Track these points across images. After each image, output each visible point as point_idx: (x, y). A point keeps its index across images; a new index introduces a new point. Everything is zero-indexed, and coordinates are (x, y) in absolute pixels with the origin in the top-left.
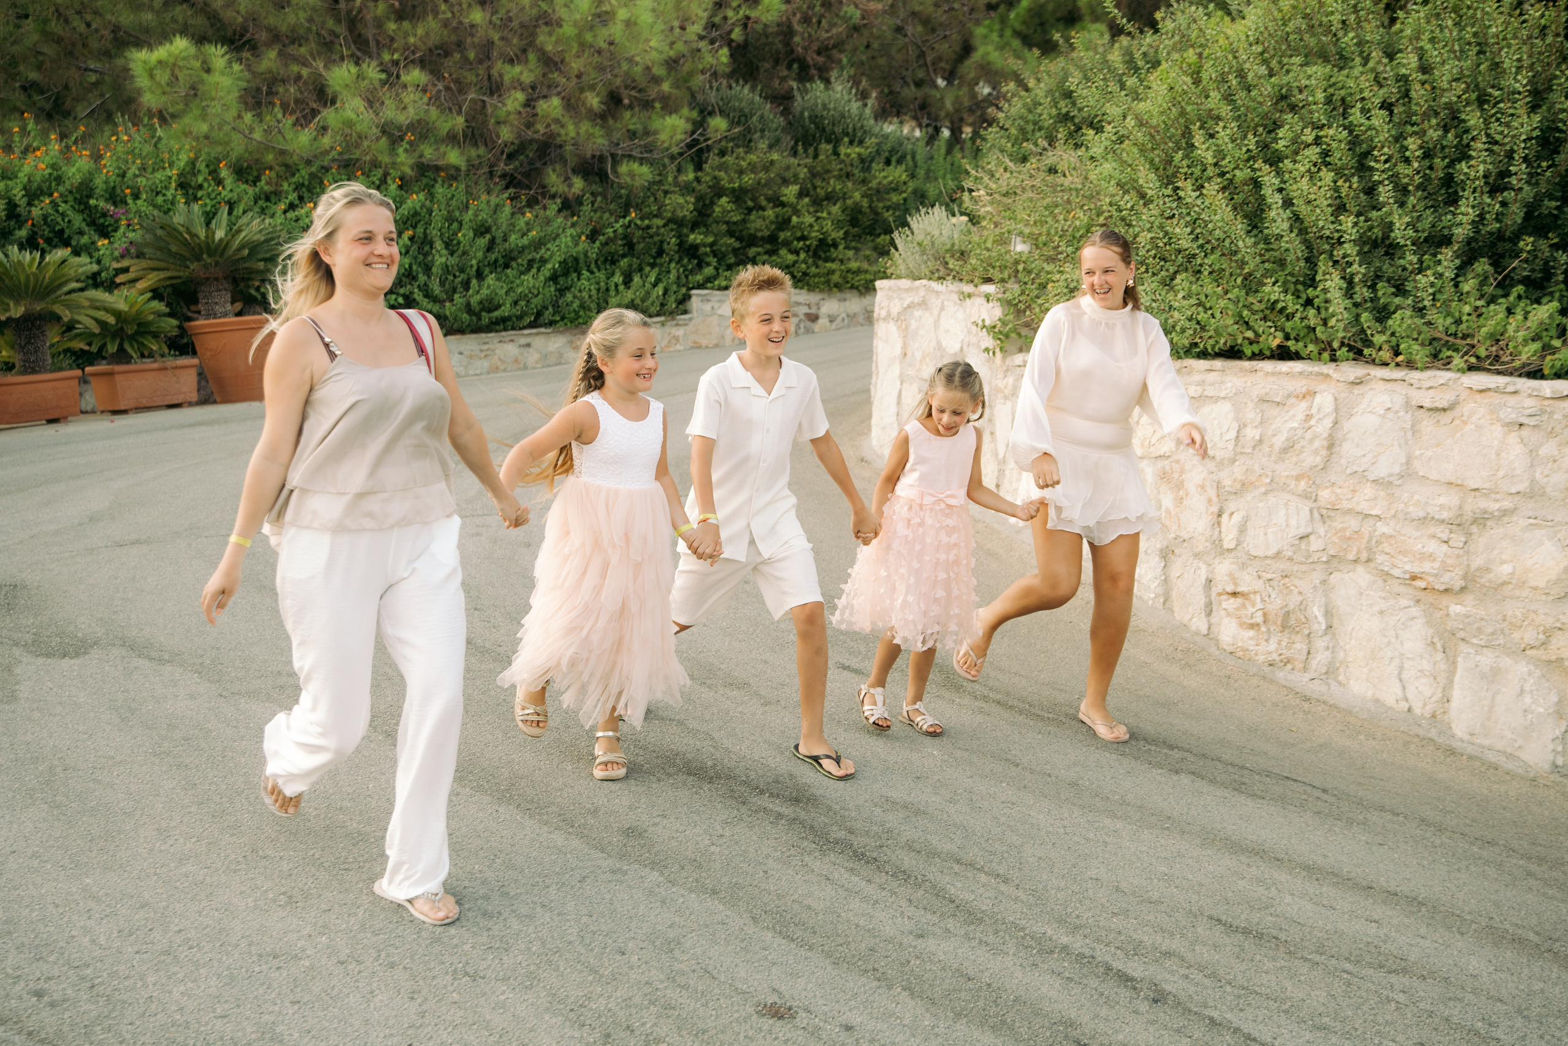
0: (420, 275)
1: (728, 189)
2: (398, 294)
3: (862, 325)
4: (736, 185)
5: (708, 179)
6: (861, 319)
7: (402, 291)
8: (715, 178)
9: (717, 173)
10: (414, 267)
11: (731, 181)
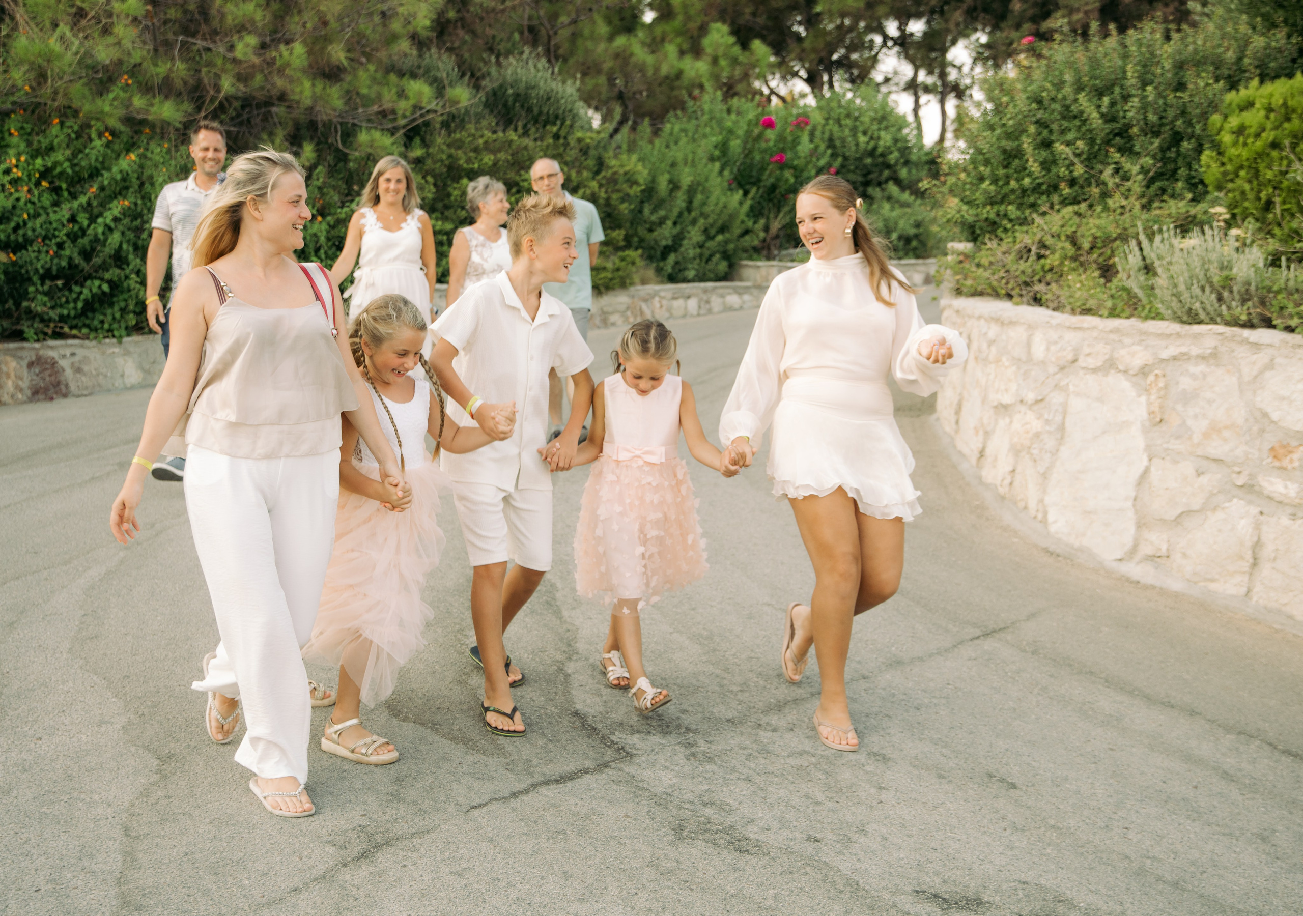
0: (131, 257)
1: (465, 170)
2: (102, 279)
3: (598, 327)
4: (476, 166)
5: (444, 157)
6: (597, 321)
7: (107, 276)
8: (450, 156)
9: (453, 151)
10: (125, 246)
11: (469, 161)
